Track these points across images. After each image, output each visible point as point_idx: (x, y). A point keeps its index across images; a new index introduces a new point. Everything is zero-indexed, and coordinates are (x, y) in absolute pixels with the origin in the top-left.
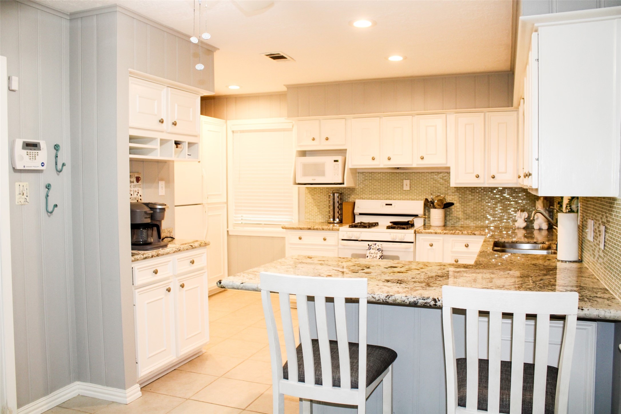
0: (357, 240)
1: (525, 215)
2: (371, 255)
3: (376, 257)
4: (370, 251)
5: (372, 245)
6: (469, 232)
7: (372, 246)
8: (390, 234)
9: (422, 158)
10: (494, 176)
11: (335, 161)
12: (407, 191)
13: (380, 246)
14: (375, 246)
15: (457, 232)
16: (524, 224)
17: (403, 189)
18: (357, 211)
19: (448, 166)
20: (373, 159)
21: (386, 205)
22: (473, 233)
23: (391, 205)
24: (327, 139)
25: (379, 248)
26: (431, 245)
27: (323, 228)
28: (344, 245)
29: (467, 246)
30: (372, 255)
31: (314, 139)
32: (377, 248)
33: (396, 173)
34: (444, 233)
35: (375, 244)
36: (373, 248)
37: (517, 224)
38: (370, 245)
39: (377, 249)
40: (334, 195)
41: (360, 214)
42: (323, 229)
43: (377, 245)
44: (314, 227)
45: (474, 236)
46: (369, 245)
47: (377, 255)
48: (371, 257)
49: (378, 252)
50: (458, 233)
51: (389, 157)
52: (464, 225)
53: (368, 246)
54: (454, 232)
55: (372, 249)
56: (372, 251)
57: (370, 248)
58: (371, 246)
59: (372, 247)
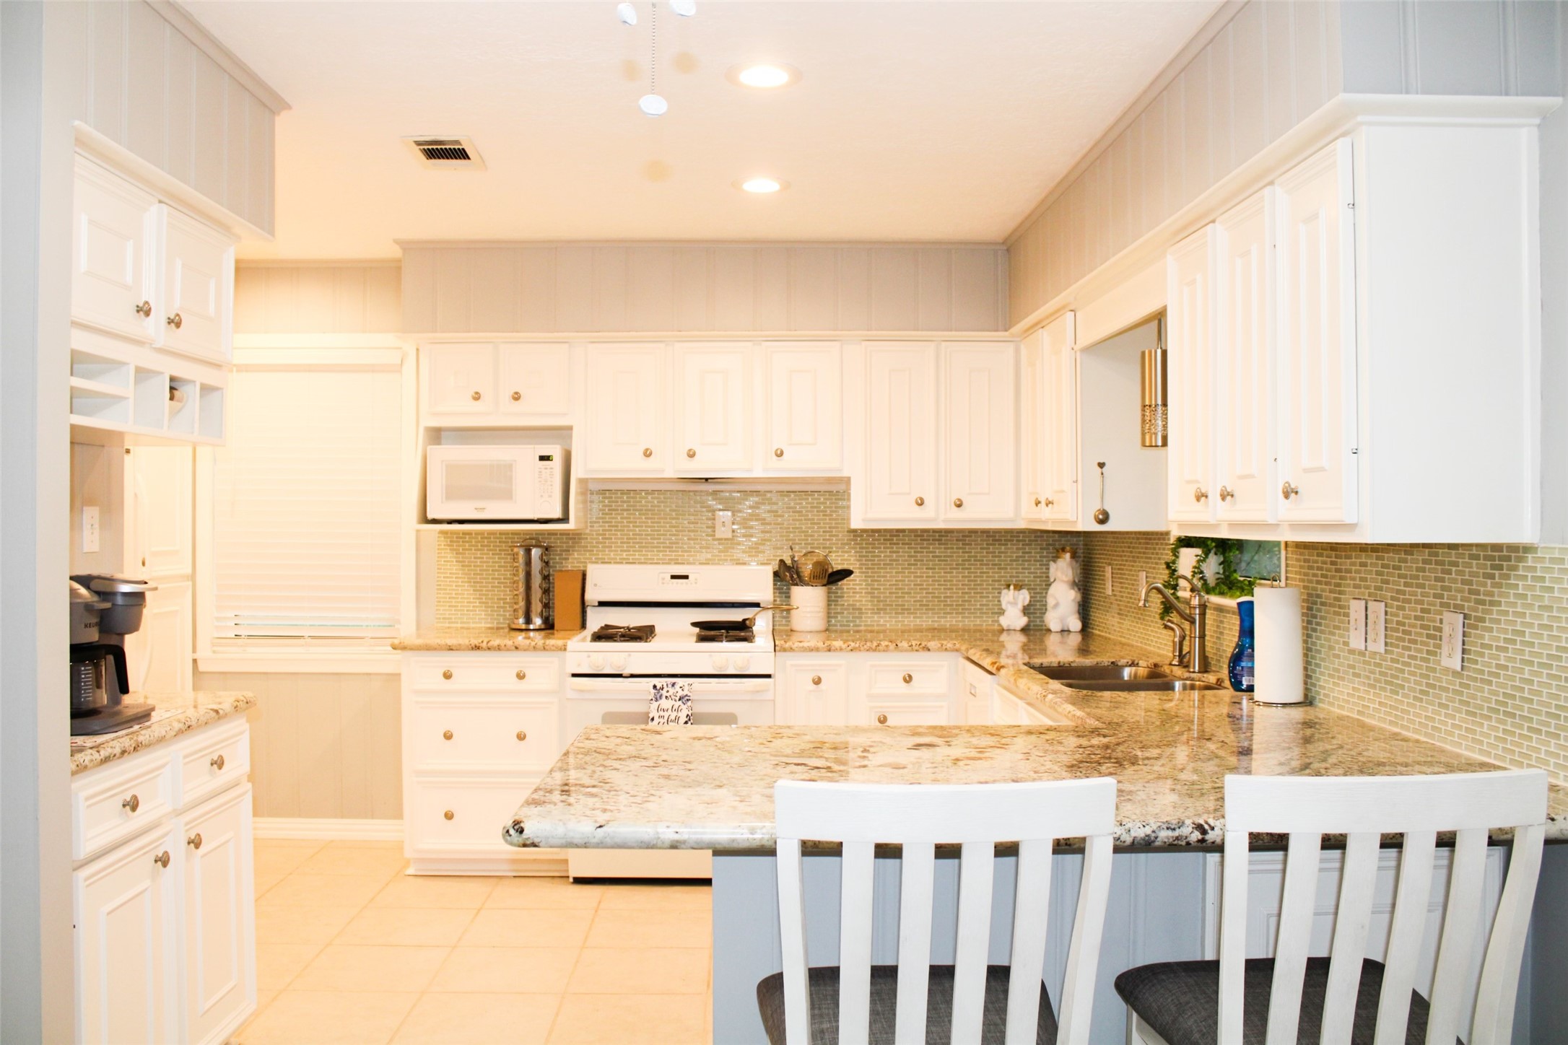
0: (620, 676)
1: (1024, 598)
2: (662, 713)
3: (677, 719)
4: (658, 703)
5: (665, 686)
6: (914, 644)
7: (665, 689)
8: (710, 656)
9: (780, 454)
10: (959, 500)
11: (542, 458)
12: (726, 539)
13: (686, 688)
14: (672, 691)
15: (884, 643)
16: (1023, 621)
17: (714, 535)
18: (592, 595)
19: (845, 474)
20: (648, 454)
21: (673, 577)
22: (923, 645)
23: (686, 577)
24: (517, 397)
25: (685, 693)
26: (817, 681)
27: (516, 644)
28: (582, 691)
29: (908, 679)
30: (666, 715)
31: (477, 397)
32: (679, 695)
33: (695, 492)
34: (850, 648)
35: (673, 685)
36: (668, 695)
37: (1004, 621)
38: (658, 688)
39: (677, 699)
40: (528, 551)
41: (602, 604)
42: (517, 648)
43: (677, 687)
44: (489, 645)
45: (927, 654)
46: (655, 687)
47: (680, 714)
48: (662, 720)
49: (684, 707)
50: (887, 646)
51: (690, 450)
52: (873, 625)
53: (653, 691)
54: (875, 644)
55: (664, 697)
56: (665, 703)
57: (658, 697)
58: (662, 689)
59: (664, 693)
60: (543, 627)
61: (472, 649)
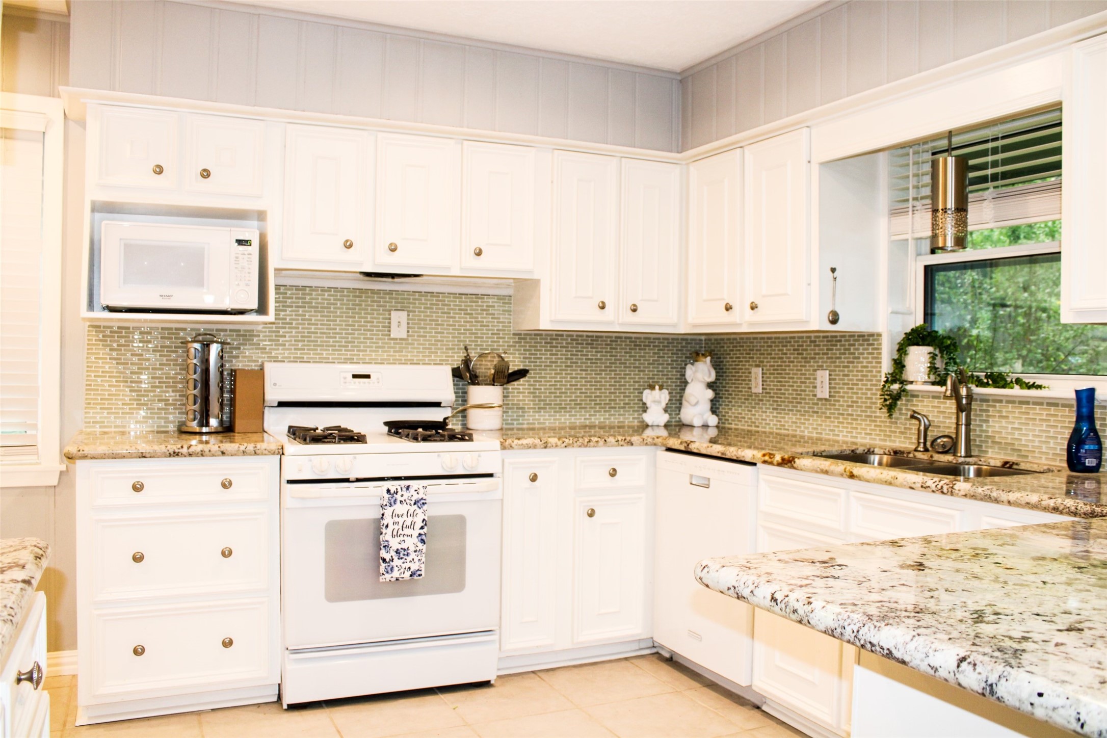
0: (347, 480)
1: (665, 398)
2: (396, 519)
3: (413, 525)
4: (392, 509)
5: (399, 490)
6: (620, 439)
7: (400, 493)
8: (439, 456)
9: (479, 253)
10: (634, 305)
11: (240, 242)
12: (401, 339)
13: (421, 491)
14: (406, 495)
15: (594, 439)
16: (665, 418)
17: (390, 335)
18: (273, 395)
19: (535, 277)
20: (348, 245)
21: (355, 376)
22: (628, 440)
23: (368, 376)
24: (206, 174)
25: (420, 496)
26: (534, 478)
27: (222, 449)
28: (303, 499)
29: (613, 473)
30: (401, 520)
31: (159, 170)
32: (414, 499)
33: (373, 291)
34: (565, 444)
35: (408, 488)
36: (402, 499)
37: (648, 418)
38: (392, 492)
39: (412, 503)
40: (206, 346)
41: (282, 404)
42: (223, 453)
43: (412, 490)
44: (191, 450)
45: (630, 448)
46: (388, 491)
47: (415, 519)
48: (396, 527)
49: (419, 511)
50: (597, 442)
51: (391, 244)
53: (387, 496)
54: (587, 440)
55: (398, 502)
56: (399, 509)
57: (392, 501)
58: (397, 493)
59: (398, 497)
60: (220, 429)
61: (170, 455)
